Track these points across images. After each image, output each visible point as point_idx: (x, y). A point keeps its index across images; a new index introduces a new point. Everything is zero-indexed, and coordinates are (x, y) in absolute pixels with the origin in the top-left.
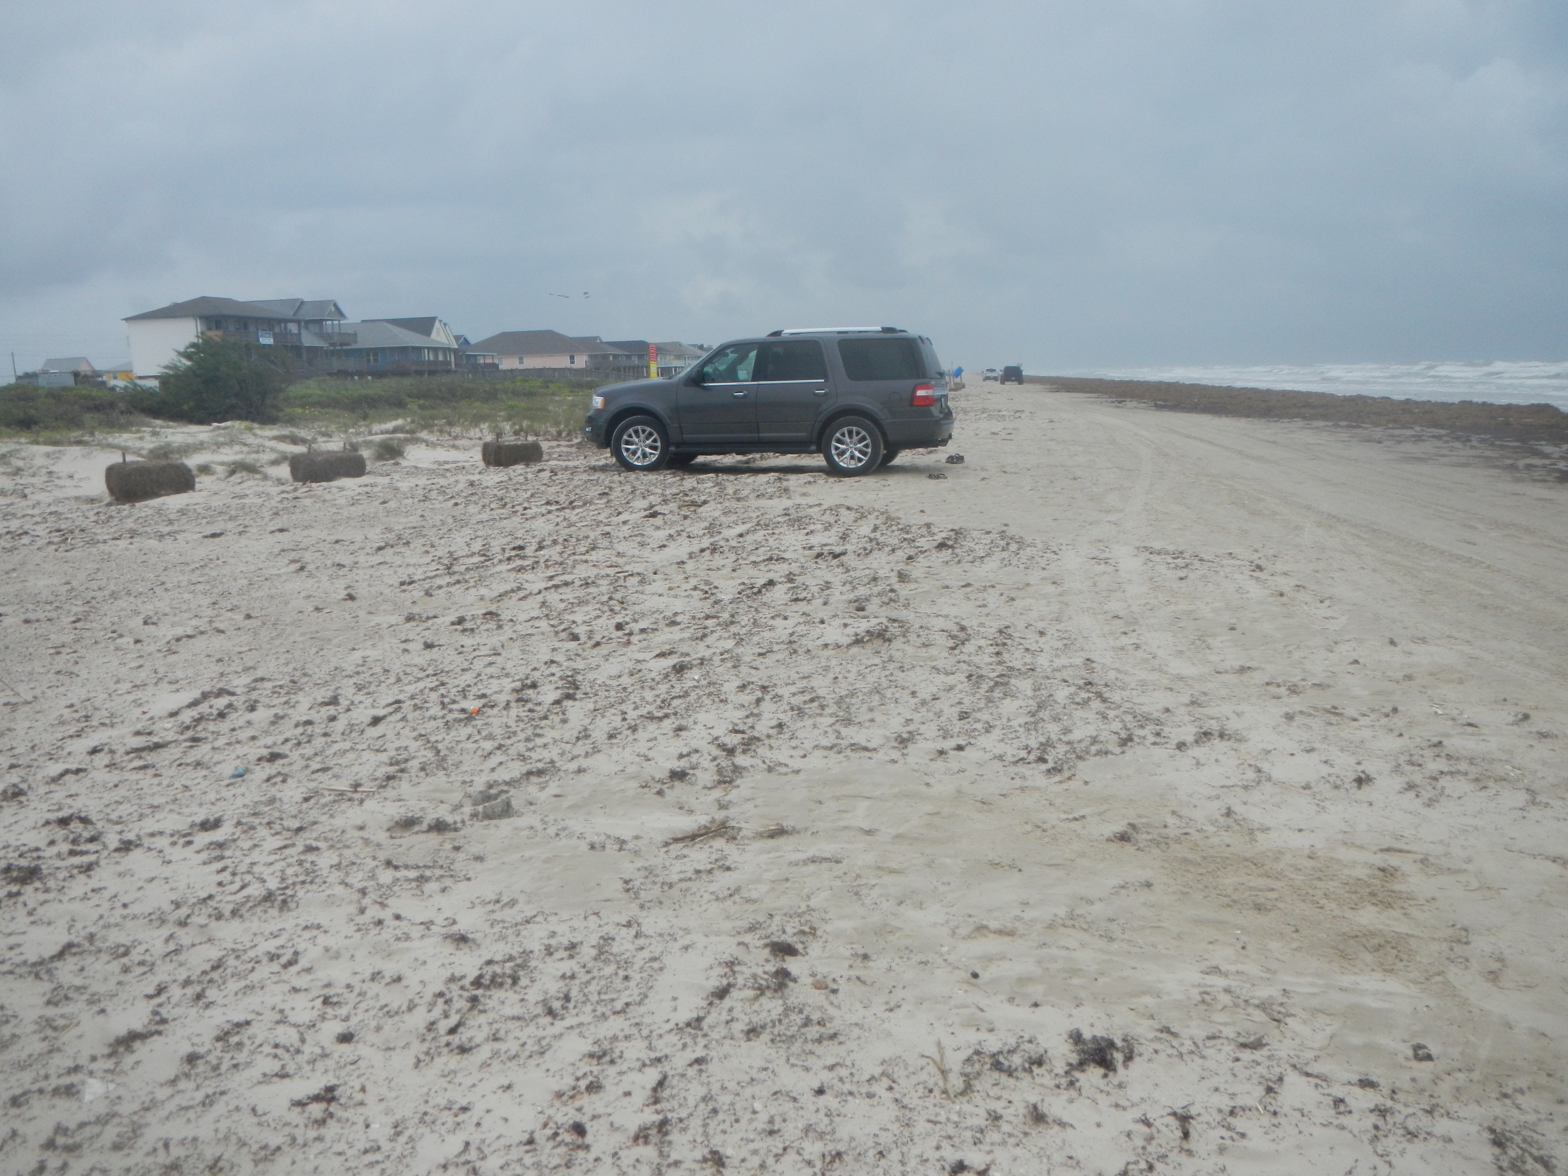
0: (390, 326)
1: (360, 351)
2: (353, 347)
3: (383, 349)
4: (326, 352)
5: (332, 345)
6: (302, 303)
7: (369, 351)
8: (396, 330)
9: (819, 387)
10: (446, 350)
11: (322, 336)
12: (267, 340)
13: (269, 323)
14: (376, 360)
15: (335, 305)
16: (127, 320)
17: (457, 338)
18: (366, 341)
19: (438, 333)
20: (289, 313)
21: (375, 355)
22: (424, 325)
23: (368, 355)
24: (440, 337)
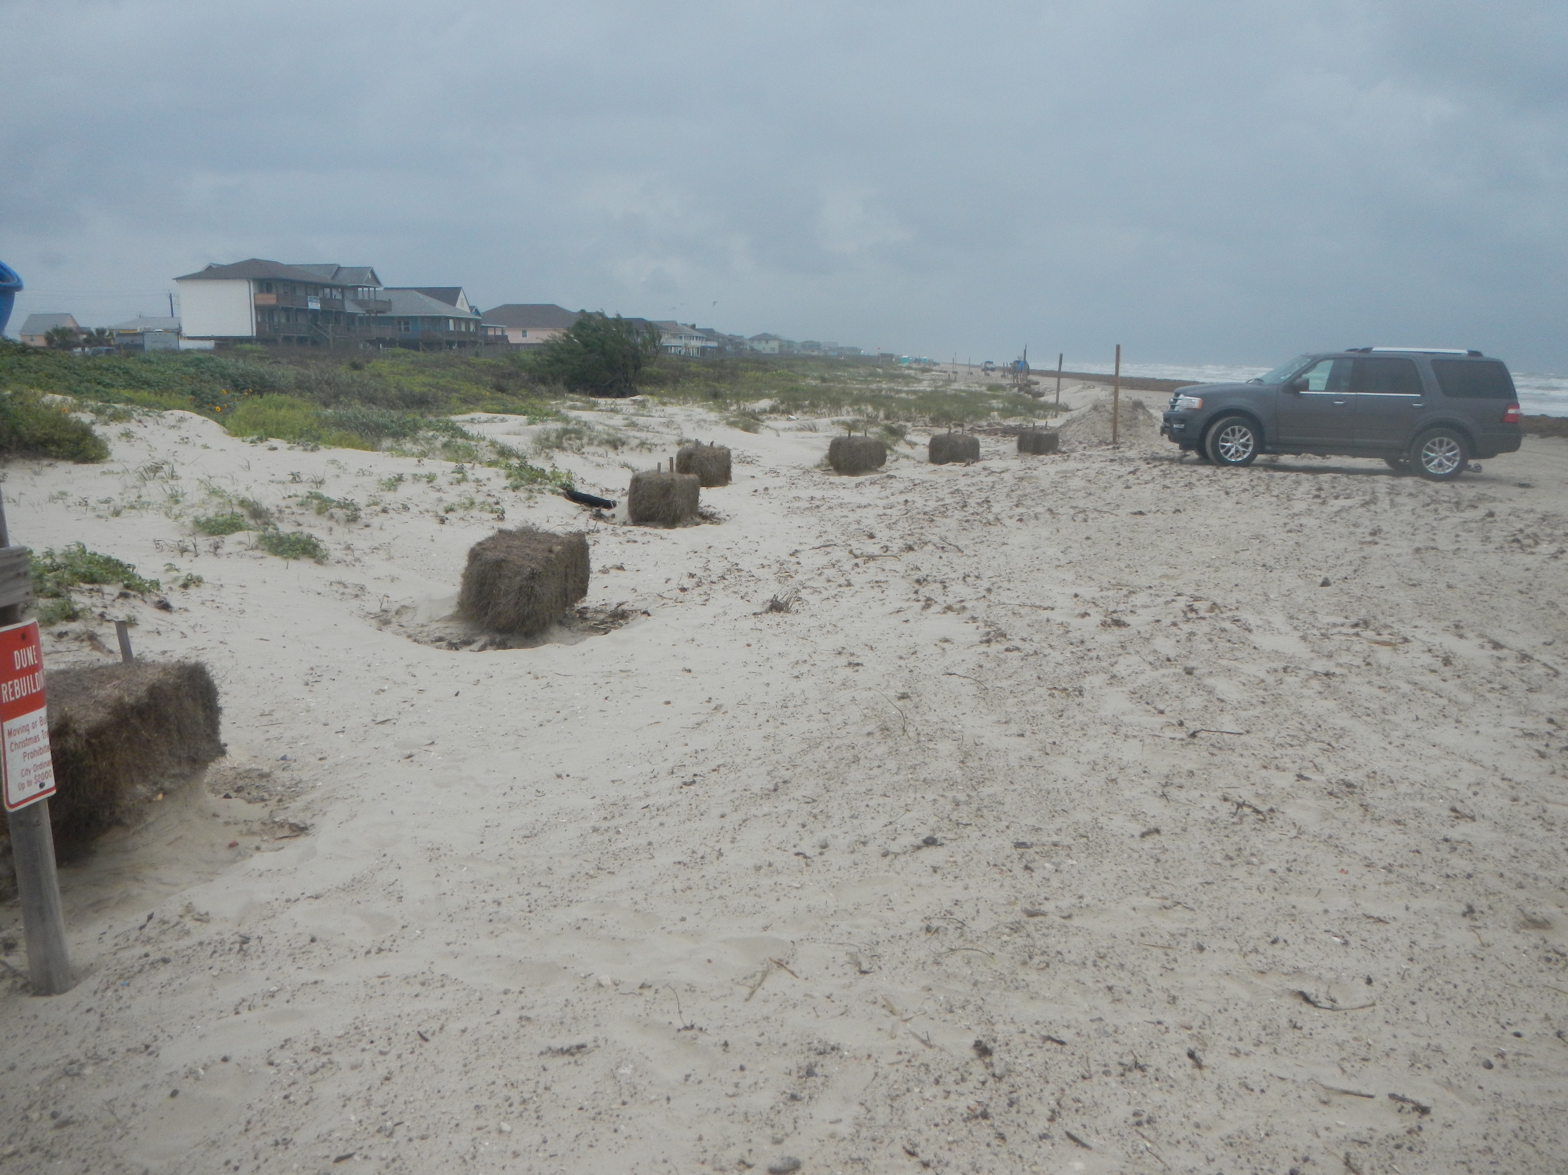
0: (421, 296)
1: (392, 318)
2: (389, 314)
3: (415, 319)
4: (361, 319)
5: (368, 312)
6: (339, 268)
7: (400, 319)
8: (427, 299)
9: (1416, 400)
10: (468, 321)
11: (361, 303)
12: (314, 305)
13: (315, 287)
14: (407, 329)
15: (372, 272)
16: (177, 279)
17: (471, 308)
18: (399, 309)
19: (462, 304)
20: (327, 278)
21: (407, 323)
22: (450, 295)
23: (399, 323)
24: (462, 307)
